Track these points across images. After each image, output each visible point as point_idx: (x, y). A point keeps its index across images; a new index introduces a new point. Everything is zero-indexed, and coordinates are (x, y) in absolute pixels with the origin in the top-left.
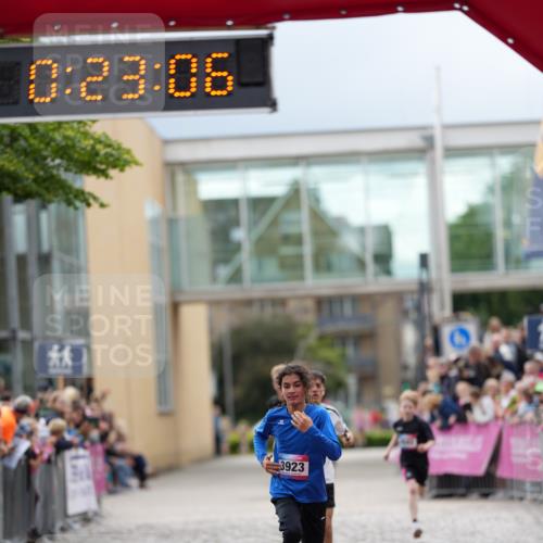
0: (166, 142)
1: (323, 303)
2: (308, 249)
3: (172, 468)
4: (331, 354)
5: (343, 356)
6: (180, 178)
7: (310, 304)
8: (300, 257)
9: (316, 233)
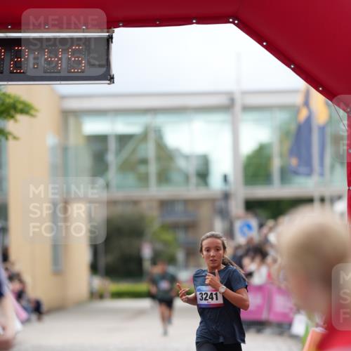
0: (63, 97)
1: (165, 204)
2: (153, 168)
3: (60, 308)
4: (168, 236)
6: (72, 121)
7: (155, 204)
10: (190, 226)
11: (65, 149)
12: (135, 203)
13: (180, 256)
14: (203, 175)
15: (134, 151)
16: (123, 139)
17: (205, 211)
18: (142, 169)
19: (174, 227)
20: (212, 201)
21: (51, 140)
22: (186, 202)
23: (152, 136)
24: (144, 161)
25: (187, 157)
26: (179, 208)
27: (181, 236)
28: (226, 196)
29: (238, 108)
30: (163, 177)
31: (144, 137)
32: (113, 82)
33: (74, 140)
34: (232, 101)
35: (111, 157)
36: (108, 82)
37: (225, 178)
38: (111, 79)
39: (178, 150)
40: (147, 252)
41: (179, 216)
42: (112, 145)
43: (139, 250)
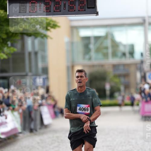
2: (110, 51)
9: (113, 46)
10: (126, 75)
12: (102, 66)
13: (122, 88)
14: (132, 53)
15: (102, 43)
16: (97, 38)
17: (132, 69)
18: (105, 51)
19: (119, 76)
20: (136, 64)
21: (66, 39)
22: (124, 65)
24: (107, 48)
25: (125, 46)
26: (121, 68)
27: (122, 79)
28: (142, 62)
29: (147, 24)
30: (114, 54)
31: (106, 37)
32: (98, 15)
33: (76, 39)
34: (144, 21)
35: (92, 46)
36: (96, 15)
37: (142, 54)
38: (97, 13)
39: (120, 43)
40: (108, 87)
41: (121, 71)
42: (92, 41)
43: (104, 86)
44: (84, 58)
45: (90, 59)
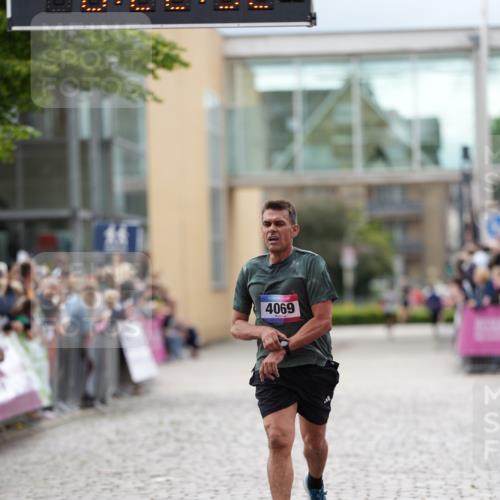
0: (226, 38)
1: (374, 191)
2: (358, 139)
4: (379, 238)
5: (391, 240)
6: (239, 72)
7: (361, 191)
8: (350, 147)
9: (366, 125)
10: (412, 222)
11: (229, 113)
12: (332, 189)
13: (398, 264)
14: (432, 149)
15: (330, 114)
16: (314, 97)
17: (433, 201)
18: (341, 140)
19: (389, 223)
20: (445, 184)
21: (210, 100)
22: (406, 187)
23: (357, 93)
24: (347, 130)
25: (409, 123)
26: (397, 196)
27: (398, 235)
28: (467, 178)
29: (484, 51)
31: (345, 94)
33: (243, 100)
34: (476, 41)
35: (295, 124)
39: (393, 113)
40: (348, 260)
42: (298, 106)
43: (338, 258)
44: (269, 164)
45: (290, 166)
